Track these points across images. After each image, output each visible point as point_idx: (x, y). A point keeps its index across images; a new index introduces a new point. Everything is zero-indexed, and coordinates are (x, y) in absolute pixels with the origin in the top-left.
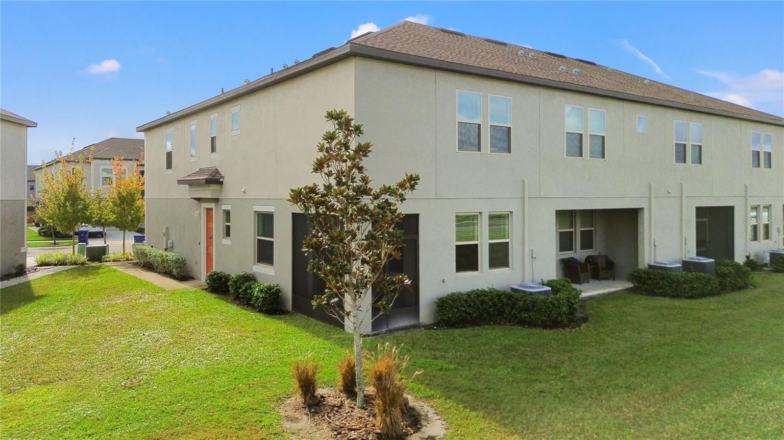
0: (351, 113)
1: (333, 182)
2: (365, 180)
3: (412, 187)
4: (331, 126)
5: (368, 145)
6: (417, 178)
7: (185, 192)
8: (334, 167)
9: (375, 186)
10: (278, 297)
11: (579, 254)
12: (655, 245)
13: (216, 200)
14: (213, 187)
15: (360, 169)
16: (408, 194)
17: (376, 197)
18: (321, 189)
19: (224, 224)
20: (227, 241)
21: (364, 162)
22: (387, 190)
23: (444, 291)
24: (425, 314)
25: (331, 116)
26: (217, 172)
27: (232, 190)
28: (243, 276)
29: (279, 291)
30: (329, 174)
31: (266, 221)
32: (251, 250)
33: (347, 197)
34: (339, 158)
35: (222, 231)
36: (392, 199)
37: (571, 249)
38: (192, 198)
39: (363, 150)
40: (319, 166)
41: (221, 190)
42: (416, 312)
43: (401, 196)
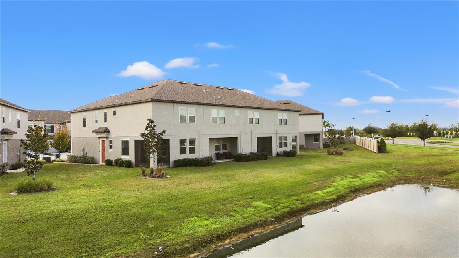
0: (152, 119)
1: (149, 132)
2: (155, 131)
3: (164, 133)
4: (148, 122)
5: (156, 125)
6: (165, 131)
7: (95, 135)
8: (149, 129)
9: (157, 133)
10: (131, 163)
11: (221, 151)
12: (242, 148)
13: (107, 138)
14: (106, 133)
15: (154, 130)
16: (164, 134)
17: (157, 135)
18: (146, 133)
19: (110, 145)
20: (111, 150)
21: (155, 128)
22: (159, 133)
23: (176, 159)
24: (171, 164)
25: (148, 120)
26: (107, 128)
27: (113, 134)
28: (119, 159)
29: (131, 161)
30: (148, 131)
31: (125, 143)
32: (120, 151)
33: (152, 135)
34: (150, 127)
35: (109, 147)
36: (160, 135)
37: (219, 150)
38: (97, 137)
39: (155, 126)
40: (146, 129)
41: (109, 134)
42: (169, 165)
43: (162, 134)
